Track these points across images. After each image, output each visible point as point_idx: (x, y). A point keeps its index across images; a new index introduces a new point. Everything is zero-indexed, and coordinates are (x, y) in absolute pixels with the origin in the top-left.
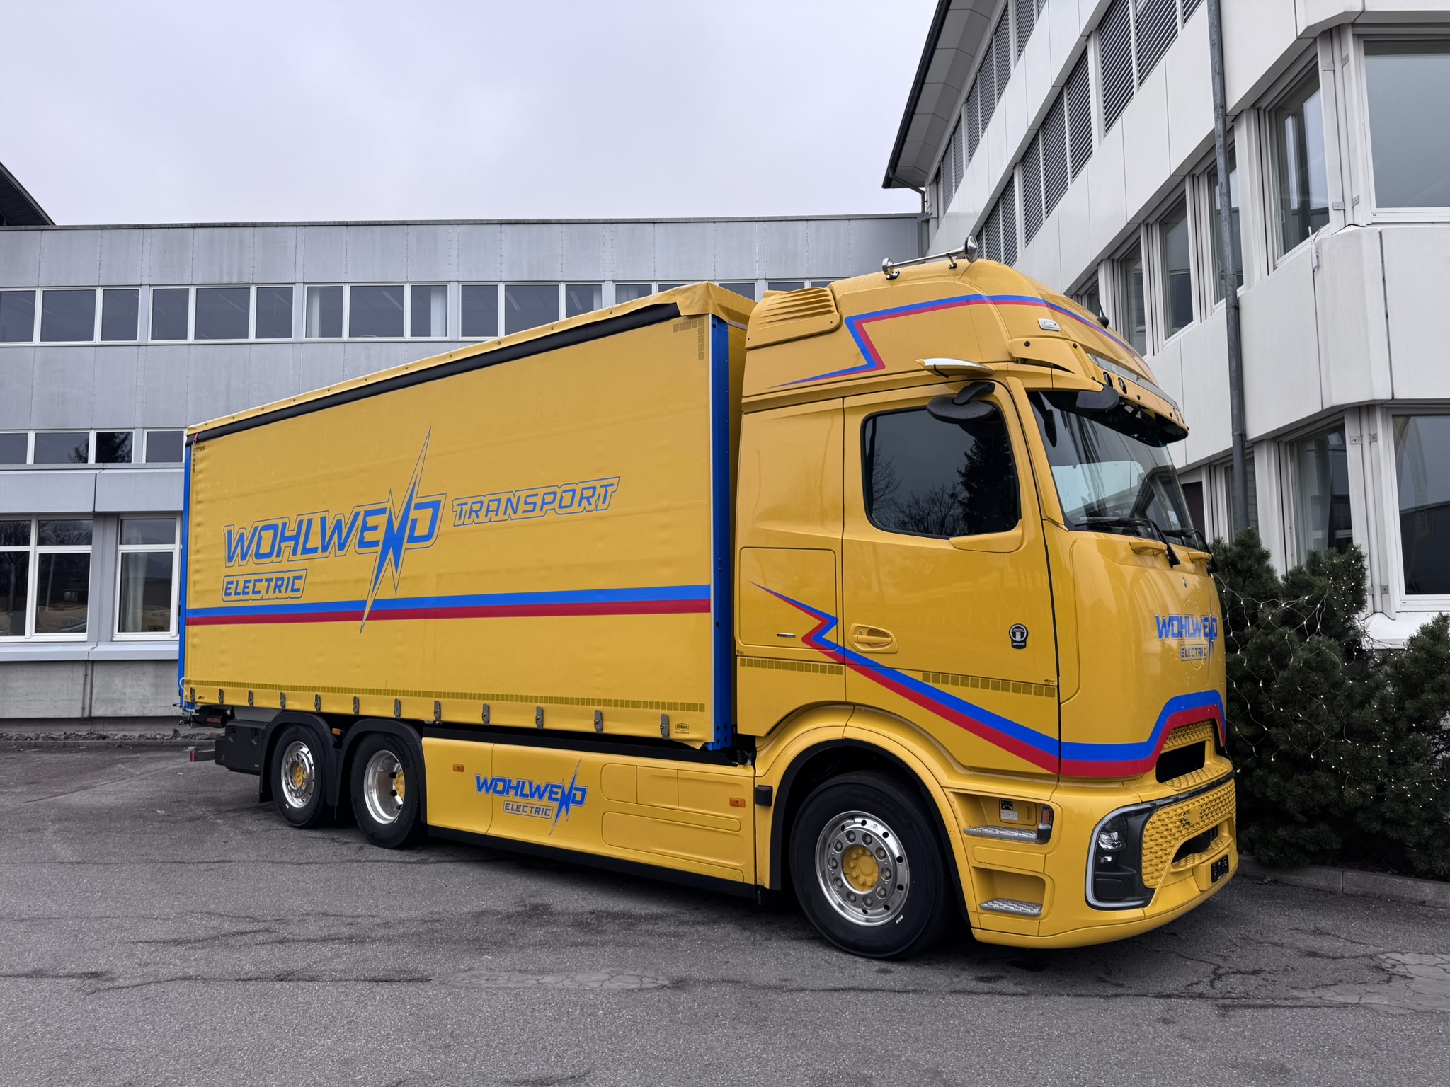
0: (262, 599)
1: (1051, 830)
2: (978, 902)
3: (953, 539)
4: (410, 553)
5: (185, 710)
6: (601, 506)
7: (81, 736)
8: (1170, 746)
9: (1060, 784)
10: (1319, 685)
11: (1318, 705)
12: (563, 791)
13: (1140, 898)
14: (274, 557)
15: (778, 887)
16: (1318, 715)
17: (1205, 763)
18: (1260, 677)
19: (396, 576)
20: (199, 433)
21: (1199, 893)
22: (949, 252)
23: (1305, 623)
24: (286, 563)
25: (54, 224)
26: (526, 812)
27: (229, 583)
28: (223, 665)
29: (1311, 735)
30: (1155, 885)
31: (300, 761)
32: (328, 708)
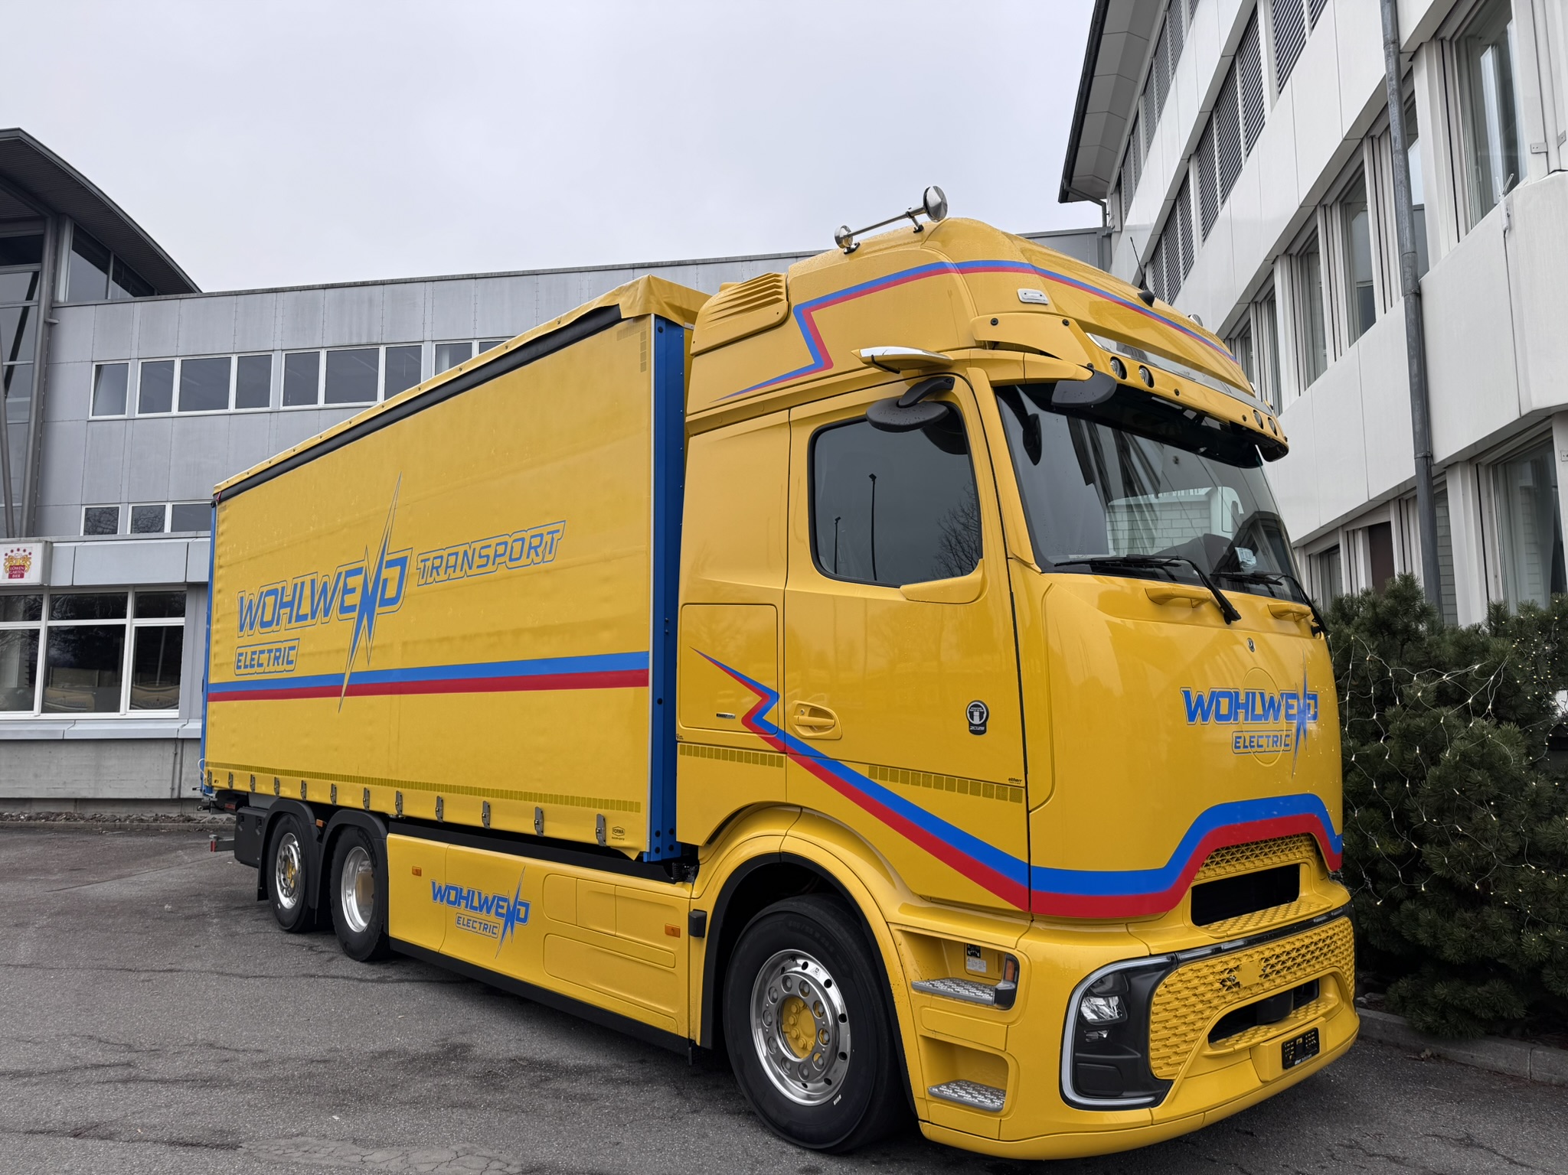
0: (264, 673)
1: (1015, 991)
2: (927, 1085)
3: (903, 587)
4: (384, 618)
5: (205, 795)
6: (548, 557)
7: (171, 818)
8: (1208, 875)
9: (1034, 924)
10: (1483, 788)
11: (1485, 816)
12: (508, 905)
13: (1147, 1093)
14: (274, 627)
15: (709, 1045)
16: (1485, 830)
17: (1300, 895)
18: (1406, 775)
19: (369, 646)
20: (222, 491)
21: (1260, 1084)
22: (910, 211)
23: (1470, 701)
24: (283, 633)
25: (201, 292)
26: (475, 928)
27: (241, 655)
28: (233, 745)
29: (1477, 857)
30: (1174, 1075)
31: (290, 856)
32: (314, 796)
